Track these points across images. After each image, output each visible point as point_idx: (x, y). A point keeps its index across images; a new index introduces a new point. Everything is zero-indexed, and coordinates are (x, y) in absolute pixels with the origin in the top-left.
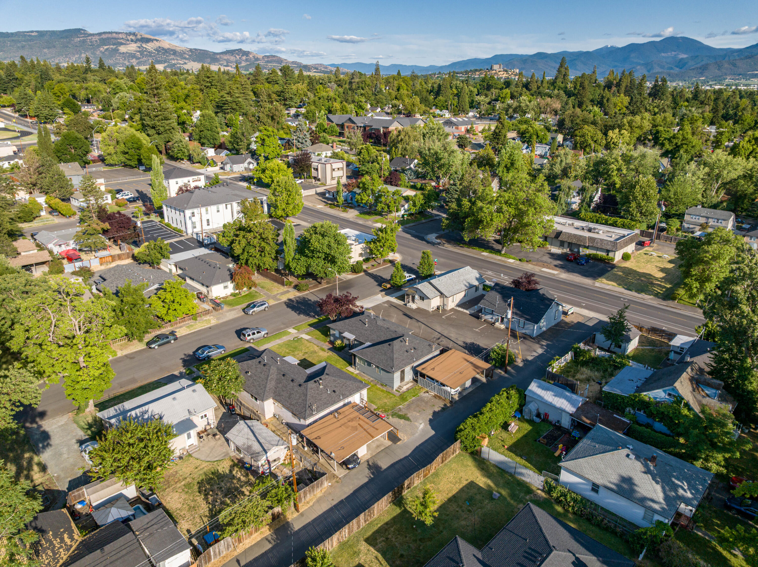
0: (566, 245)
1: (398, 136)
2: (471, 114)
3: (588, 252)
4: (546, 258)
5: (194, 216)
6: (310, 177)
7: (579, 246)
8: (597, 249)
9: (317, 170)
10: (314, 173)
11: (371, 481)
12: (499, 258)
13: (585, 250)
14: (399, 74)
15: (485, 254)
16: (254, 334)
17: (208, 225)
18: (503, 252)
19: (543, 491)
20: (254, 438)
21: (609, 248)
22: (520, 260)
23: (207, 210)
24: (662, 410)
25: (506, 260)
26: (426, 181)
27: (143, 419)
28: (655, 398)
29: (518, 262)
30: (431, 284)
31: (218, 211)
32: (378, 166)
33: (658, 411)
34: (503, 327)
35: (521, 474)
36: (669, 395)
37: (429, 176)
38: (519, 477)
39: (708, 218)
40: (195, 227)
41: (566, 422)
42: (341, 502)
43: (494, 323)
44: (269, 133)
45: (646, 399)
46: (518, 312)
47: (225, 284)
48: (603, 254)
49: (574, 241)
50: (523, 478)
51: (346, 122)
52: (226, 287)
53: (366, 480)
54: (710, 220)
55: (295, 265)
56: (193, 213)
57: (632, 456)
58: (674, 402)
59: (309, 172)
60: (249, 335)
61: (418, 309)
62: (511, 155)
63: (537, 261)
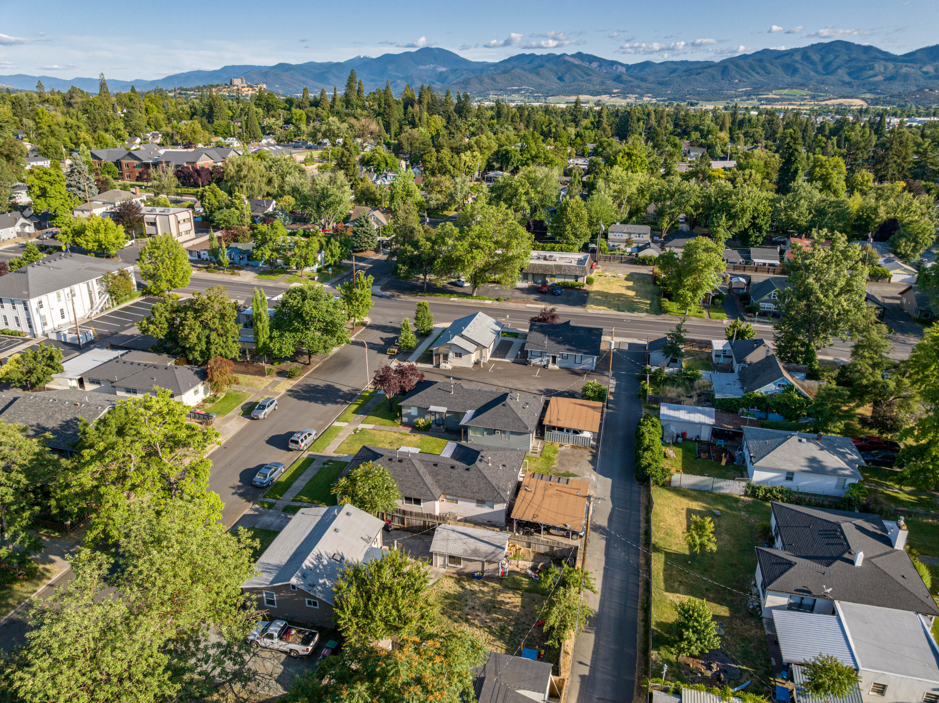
0: (530, 277)
2: (264, 141)
3: (557, 281)
4: (518, 294)
5: (41, 307)
6: (142, 235)
7: (545, 276)
8: (565, 276)
9: (154, 224)
10: (148, 229)
11: (608, 541)
12: (474, 301)
13: (553, 279)
15: (454, 299)
16: (306, 438)
17: (63, 317)
18: (475, 295)
19: (746, 495)
20: (472, 540)
21: (577, 273)
22: (497, 300)
23: (59, 296)
24: (778, 401)
25: (482, 302)
26: (309, 226)
27: (323, 566)
28: (766, 392)
29: (496, 303)
30: (462, 336)
32: (237, 212)
33: (774, 402)
34: (556, 367)
35: (720, 488)
36: (779, 386)
37: (312, 219)
38: (717, 492)
39: (630, 234)
40: (45, 324)
41: (705, 435)
42: (605, 569)
43: (547, 365)
45: (759, 395)
46: (571, 347)
47: (195, 388)
48: (571, 281)
49: (540, 271)
50: (722, 491)
51: (124, 158)
52: (196, 392)
53: (604, 542)
54: (632, 236)
56: (40, 302)
57: (804, 440)
58: (784, 392)
59: (142, 227)
60: (302, 441)
61: (454, 368)
63: (513, 298)
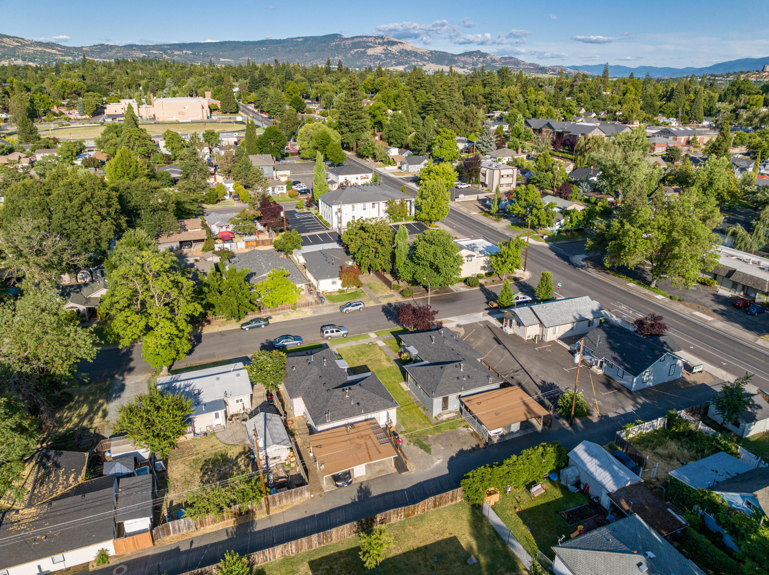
0: (739, 287)
1: (586, 144)
2: (705, 123)
3: (766, 299)
4: (708, 301)
5: (340, 211)
6: (477, 182)
7: (756, 291)
9: (484, 175)
10: (481, 178)
11: (353, 504)
12: (646, 291)
13: (763, 296)
14: (631, 76)
15: (631, 285)
16: (332, 332)
18: (653, 286)
19: (529, 572)
22: (671, 298)
23: (353, 207)
24: (732, 520)
25: (653, 295)
26: (602, 196)
27: (184, 391)
28: (730, 503)
29: (668, 300)
30: (531, 309)
31: (364, 209)
32: (551, 175)
33: (727, 521)
34: (600, 372)
35: (513, 545)
36: (749, 504)
37: (606, 191)
38: (512, 549)
40: (341, 223)
41: (605, 501)
42: (313, 516)
43: (591, 366)
44: (447, 135)
45: (719, 500)
46: (619, 358)
47: (334, 280)
49: (749, 284)
50: (515, 552)
51: (544, 127)
52: (334, 283)
53: (349, 502)
55: (403, 270)
56: (341, 208)
57: (645, 567)
58: (753, 515)
59: (477, 177)
60: (327, 332)
61: (514, 335)
62: (711, 173)
63: (699, 303)
